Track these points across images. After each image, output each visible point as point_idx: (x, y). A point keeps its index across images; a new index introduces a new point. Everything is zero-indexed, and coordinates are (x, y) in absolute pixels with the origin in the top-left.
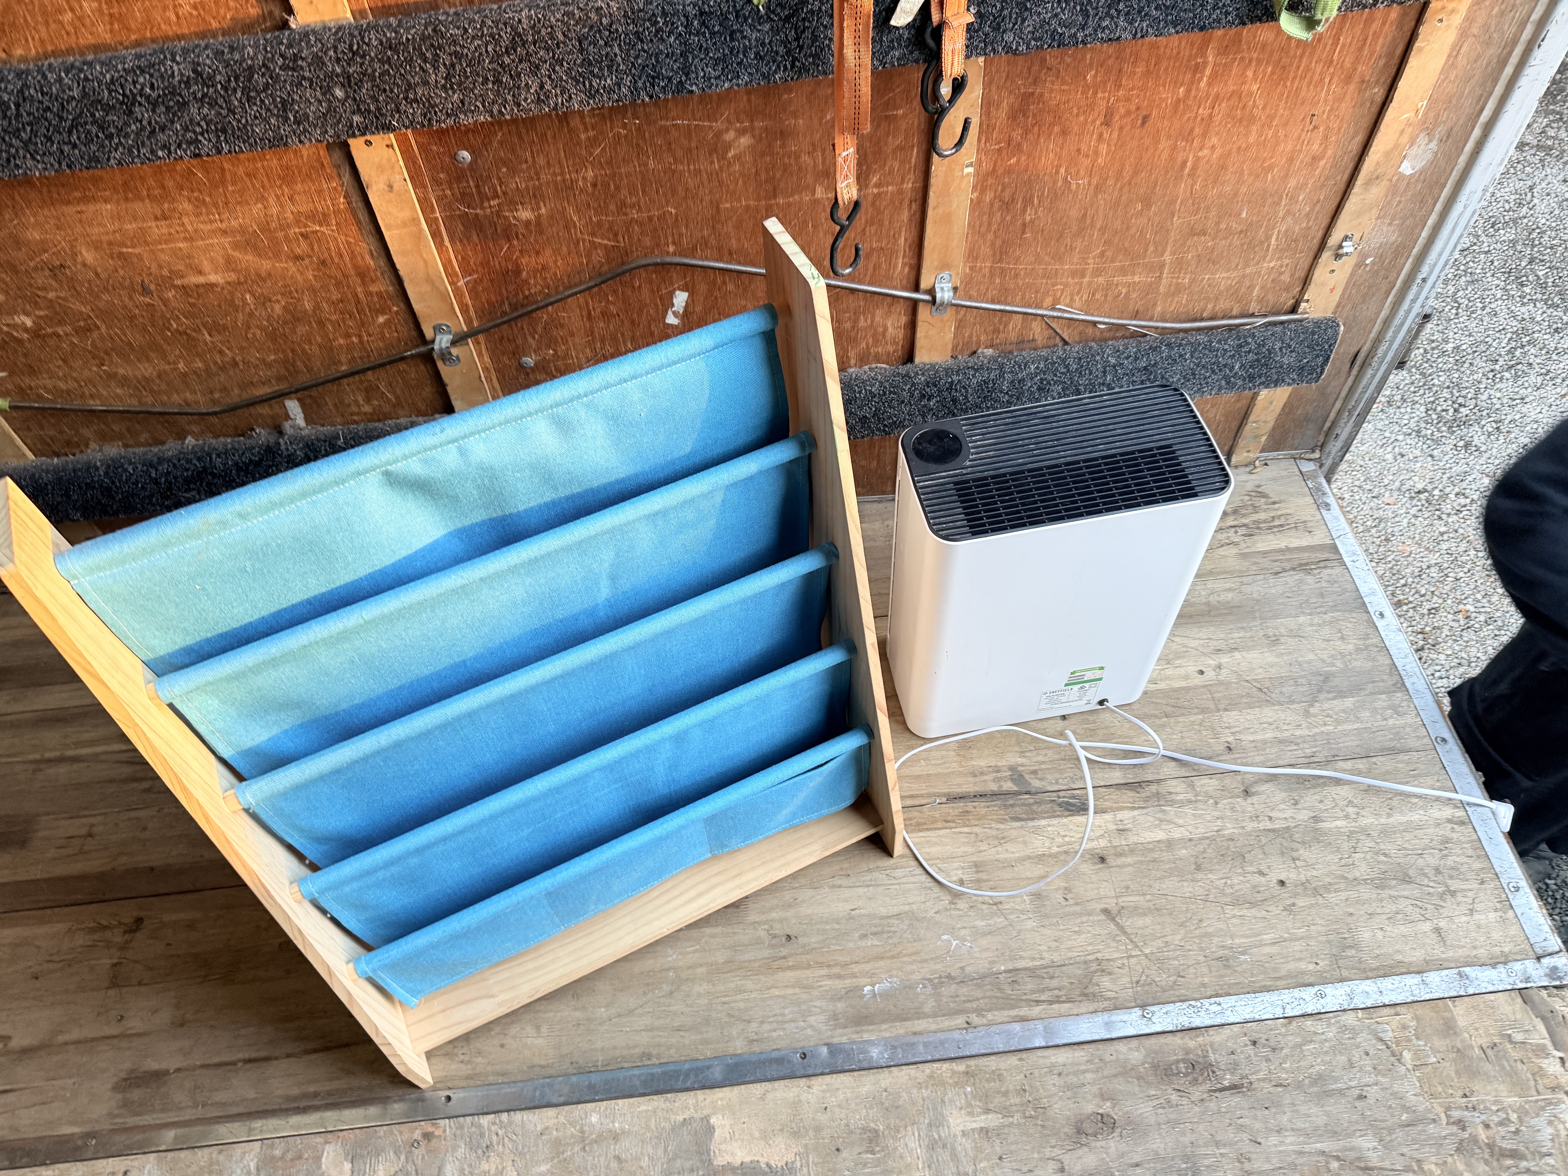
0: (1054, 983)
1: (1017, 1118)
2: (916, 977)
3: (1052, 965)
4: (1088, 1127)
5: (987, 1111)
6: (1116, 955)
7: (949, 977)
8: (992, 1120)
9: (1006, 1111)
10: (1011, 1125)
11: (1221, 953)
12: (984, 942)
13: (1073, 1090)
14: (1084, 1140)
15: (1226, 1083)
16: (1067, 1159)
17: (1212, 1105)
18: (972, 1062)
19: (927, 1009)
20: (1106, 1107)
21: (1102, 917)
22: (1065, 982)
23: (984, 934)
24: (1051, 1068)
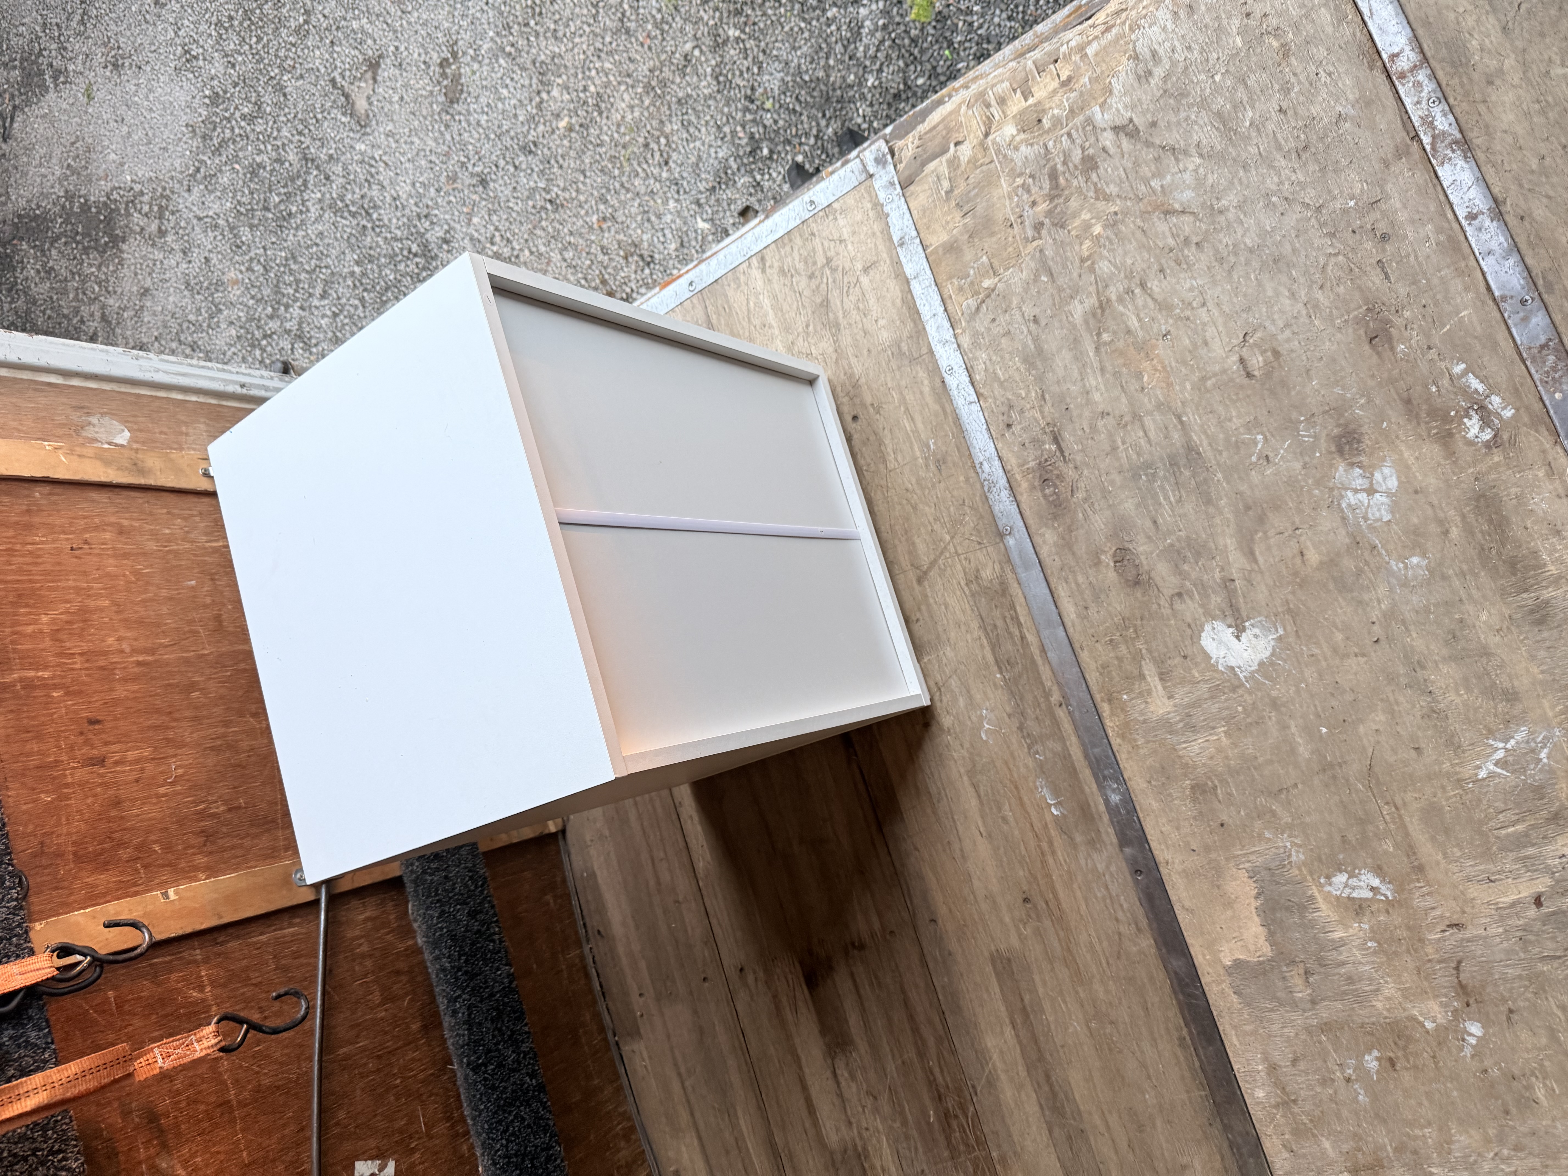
0: (1000, 623)
1: (1140, 645)
2: (1030, 762)
3: (983, 627)
4: (1131, 575)
5: (1142, 676)
6: (959, 567)
7: (1021, 728)
8: (1149, 670)
9: (1137, 658)
10: (1149, 651)
11: (932, 467)
12: (978, 697)
13: (1098, 593)
14: (1145, 577)
15: (1054, 447)
16: (1168, 592)
17: (1079, 458)
18: (1098, 697)
19: (1058, 748)
20: (1107, 559)
21: (926, 583)
22: (997, 613)
23: (971, 697)
24: (1083, 617)
